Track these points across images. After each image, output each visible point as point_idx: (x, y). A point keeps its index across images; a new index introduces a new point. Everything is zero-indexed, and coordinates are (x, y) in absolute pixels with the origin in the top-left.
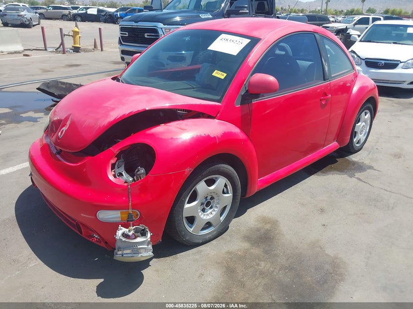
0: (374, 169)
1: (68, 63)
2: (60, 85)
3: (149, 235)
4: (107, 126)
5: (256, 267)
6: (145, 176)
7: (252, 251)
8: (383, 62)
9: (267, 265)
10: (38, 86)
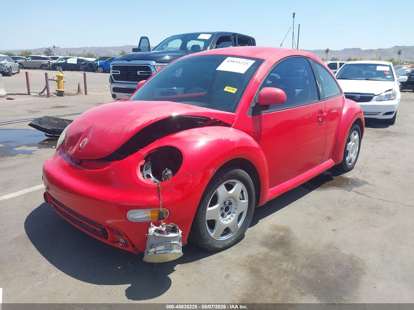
0: (369, 184)
1: (54, 104)
2: (52, 121)
3: (180, 232)
4: (135, 130)
5: (279, 267)
6: (172, 177)
7: (272, 254)
8: (359, 96)
9: (289, 265)
10: (30, 123)
